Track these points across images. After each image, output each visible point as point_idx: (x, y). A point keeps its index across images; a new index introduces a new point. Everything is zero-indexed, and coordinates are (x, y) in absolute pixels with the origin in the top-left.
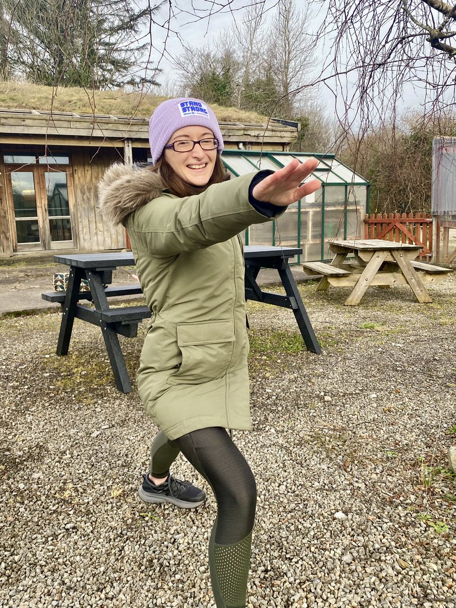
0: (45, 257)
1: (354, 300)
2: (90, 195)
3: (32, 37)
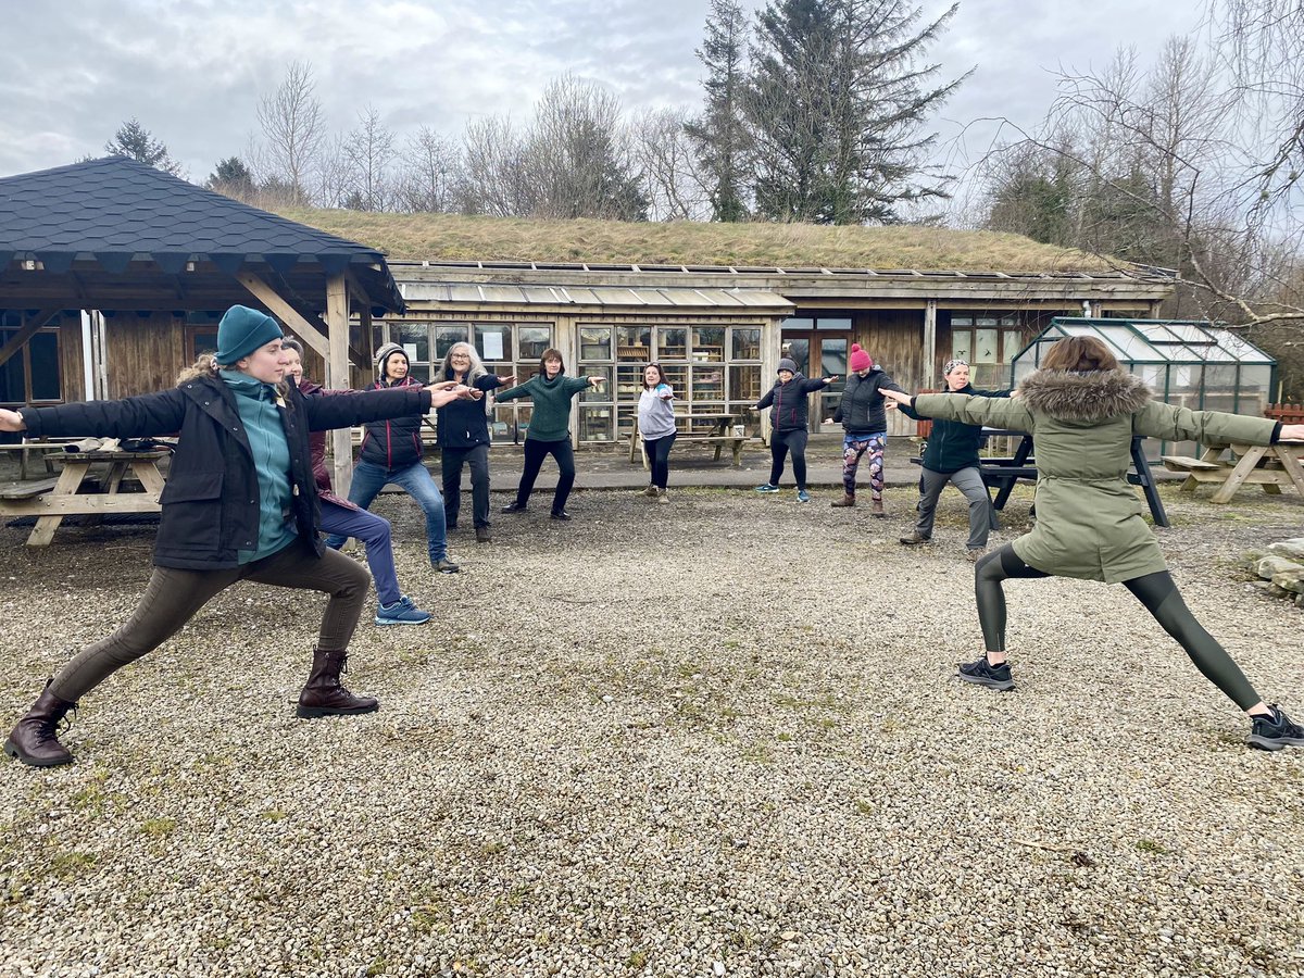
0: (817, 442)
1: (1224, 497)
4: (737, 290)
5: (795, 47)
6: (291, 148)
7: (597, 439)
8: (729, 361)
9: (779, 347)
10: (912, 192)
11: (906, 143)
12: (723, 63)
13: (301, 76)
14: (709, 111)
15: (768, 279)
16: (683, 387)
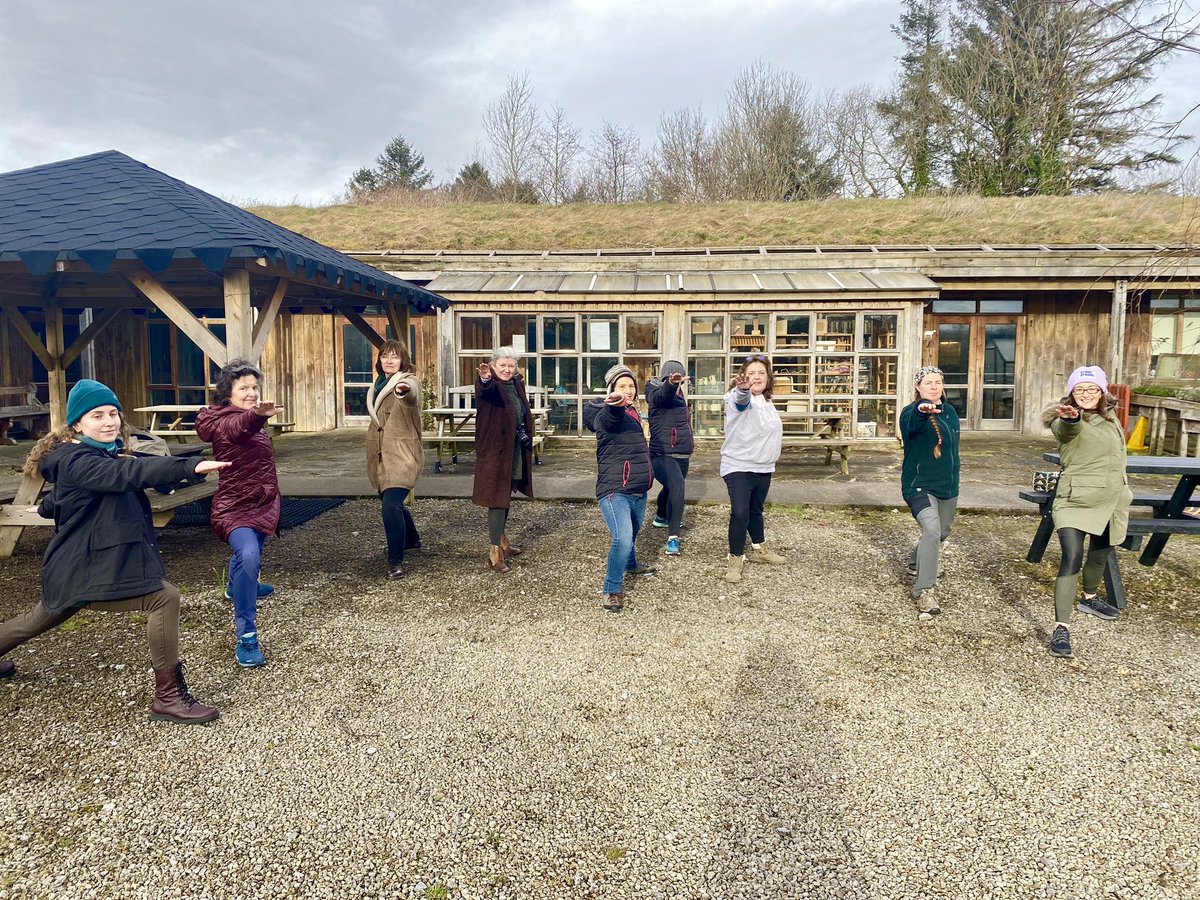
0: (974, 441)
2: (1049, 357)
3: (969, 113)
4: (876, 272)
5: (1002, 12)
6: (511, 151)
7: (708, 433)
8: (859, 350)
9: (920, 335)
10: (1133, 159)
11: (1127, 105)
12: (921, 36)
13: (520, 85)
14: (903, 86)
15: (914, 258)
16: (805, 379)
